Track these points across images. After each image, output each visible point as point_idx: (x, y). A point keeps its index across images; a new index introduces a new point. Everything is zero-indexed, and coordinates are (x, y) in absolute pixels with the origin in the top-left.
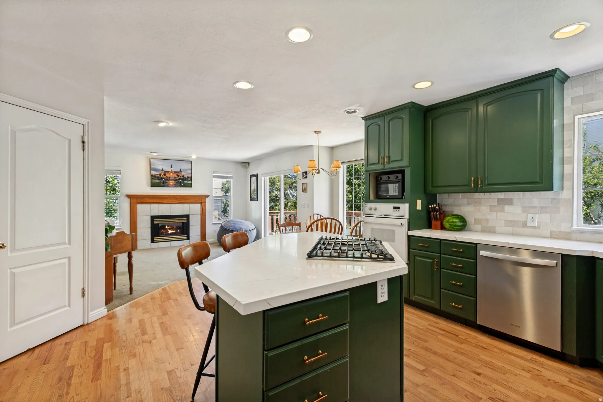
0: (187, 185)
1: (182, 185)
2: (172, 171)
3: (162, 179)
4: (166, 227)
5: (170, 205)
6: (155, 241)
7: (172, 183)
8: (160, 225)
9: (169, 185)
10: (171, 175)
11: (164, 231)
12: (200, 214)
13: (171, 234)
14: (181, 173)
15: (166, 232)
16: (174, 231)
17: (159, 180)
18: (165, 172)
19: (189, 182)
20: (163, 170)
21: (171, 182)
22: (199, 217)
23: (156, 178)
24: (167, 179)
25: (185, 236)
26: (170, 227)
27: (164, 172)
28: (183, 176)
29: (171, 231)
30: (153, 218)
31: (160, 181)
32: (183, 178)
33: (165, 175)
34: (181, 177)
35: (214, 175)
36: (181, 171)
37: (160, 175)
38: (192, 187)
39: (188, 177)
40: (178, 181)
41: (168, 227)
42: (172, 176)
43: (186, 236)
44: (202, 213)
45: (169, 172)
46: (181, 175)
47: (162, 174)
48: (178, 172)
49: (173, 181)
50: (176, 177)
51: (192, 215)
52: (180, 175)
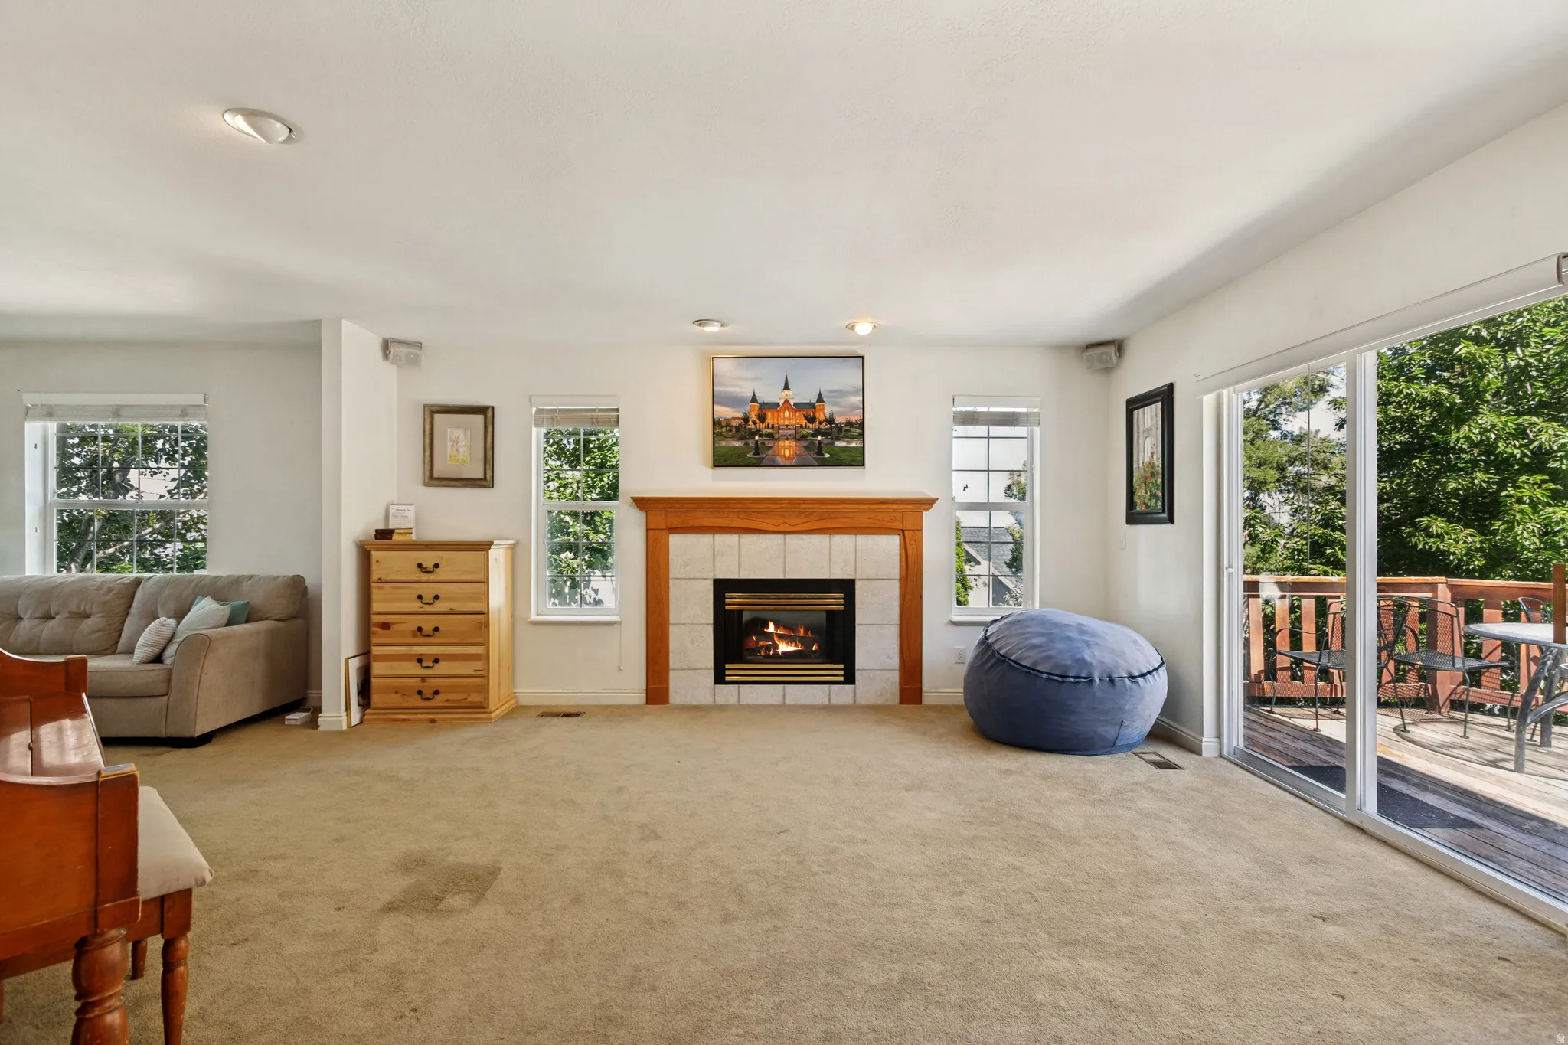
0: (844, 457)
1: (827, 456)
2: (786, 402)
3: (752, 434)
4: (768, 627)
5: (781, 536)
6: (728, 678)
7: (787, 448)
8: (746, 617)
9: (779, 459)
10: (784, 419)
11: (761, 643)
12: (898, 577)
13: (787, 657)
14: (823, 409)
15: (768, 648)
16: (796, 646)
17: (741, 438)
18: (763, 405)
19: (853, 445)
20: (754, 399)
21: (785, 448)
22: (894, 589)
23: (731, 431)
24: (771, 436)
25: (837, 670)
26: (785, 627)
27: (760, 408)
28: (831, 421)
29: (787, 644)
30: (723, 587)
31: (746, 444)
32: (831, 428)
33: (762, 418)
34: (822, 426)
35: (954, 409)
36: (820, 399)
37: (746, 419)
38: (862, 464)
39: (850, 424)
40: (812, 443)
41: (777, 627)
42: (787, 423)
43: (842, 666)
44: (904, 574)
45: (778, 404)
46: (820, 416)
47: (753, 416)
48: (812, 405)
49: (793, 443)
50: (801, 426)
51: (866, 582)
52: (817, 415)
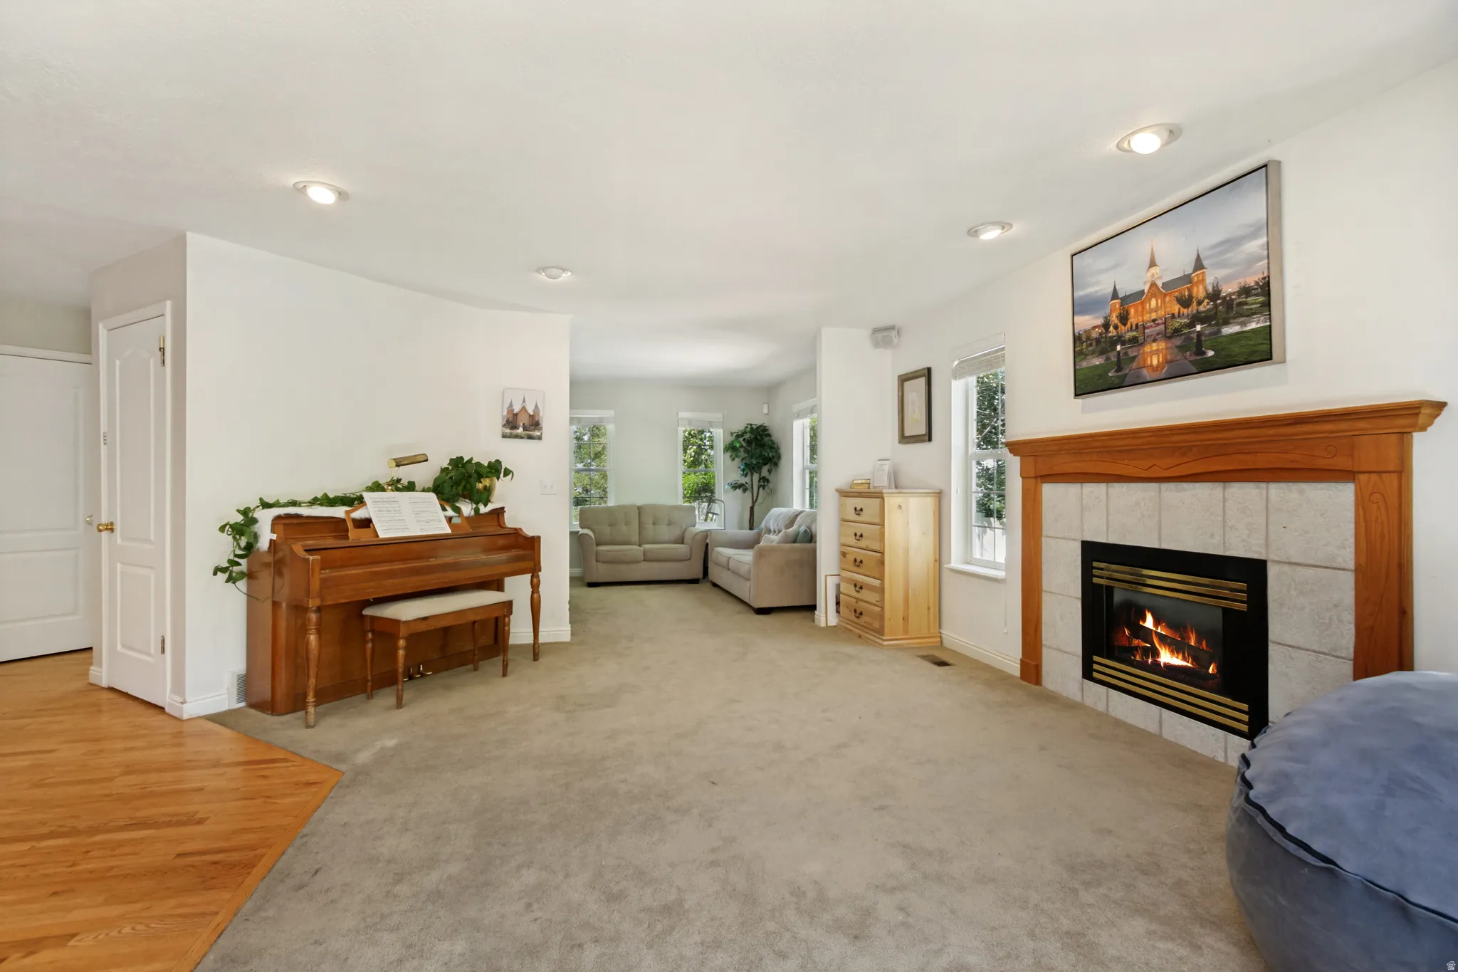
0: (1236, 349)
1: (1211, 353)
2: (1153, 285)
3: (1113, 342)
4: (1144, 620)
5: (1154, 486)
6: (1095, 674)
7: (1155, 354)
8: (1117, 598)
9: (1145, 372)
10: (1151, 311)
11: (1136, 642)
12: (1351, 565)
13: (1170, 671)
14: (1203, 281)
15: (1146, 652)
16: (1184, 659)
17: (1102, 353)
18: (1126, 300)
19: (1253, 326)
20: (1115, 295)
21: (1152, 353)
22: (1346, 586)
23: (1091, 345)
24: (1134, 341)
25: (1241, 709)
26: (1171, 626)
27: (1122, 305)
28: (1214, 295)
29: (1172, 652)
31: (1108, 359)
32: (1216, 306)
33: (1124, 318)
34: (1202, 308)
36: (1199, 265)
37: (1106, 326)
38: (1270, 355)
39: (1246, 291)
40: (1188, 338)
41: (1157, 623)
42: (1154, 316)
43: (1248, 705)
44: (1362, 561)
45: (1142, 292)
46: (1199, 292)
47: (1114, 319)
48: (1187, 279)
49: (1162, 345)
50: (1173, 316)
51: (1286, 568)
52: (1194, 293)
